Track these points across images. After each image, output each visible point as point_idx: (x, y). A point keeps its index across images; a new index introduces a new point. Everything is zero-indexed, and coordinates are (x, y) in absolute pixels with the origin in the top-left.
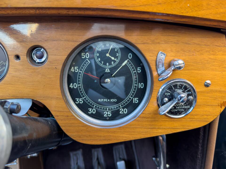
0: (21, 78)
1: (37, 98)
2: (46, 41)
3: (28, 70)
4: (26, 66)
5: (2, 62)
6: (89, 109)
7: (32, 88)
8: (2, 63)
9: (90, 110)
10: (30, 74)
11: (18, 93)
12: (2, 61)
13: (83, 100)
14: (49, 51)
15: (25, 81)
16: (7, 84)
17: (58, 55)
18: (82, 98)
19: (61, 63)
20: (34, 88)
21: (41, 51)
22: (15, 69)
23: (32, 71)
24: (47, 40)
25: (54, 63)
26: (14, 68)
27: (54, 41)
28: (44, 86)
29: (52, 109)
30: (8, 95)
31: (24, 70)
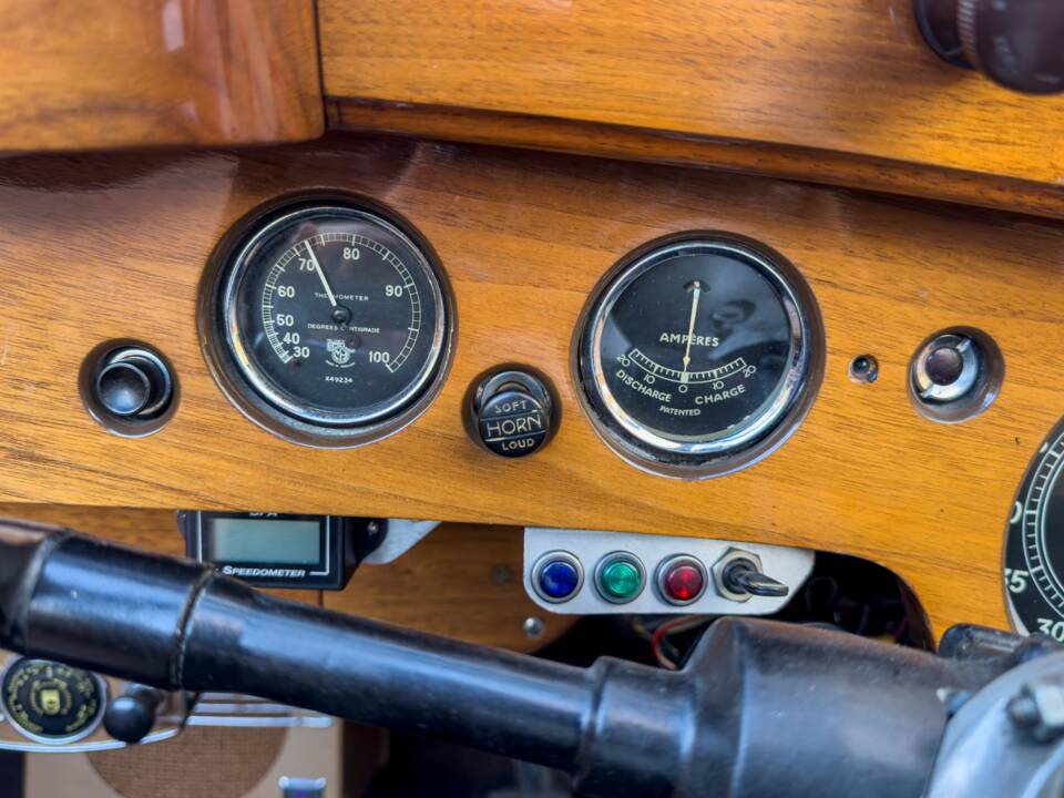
0: (853, 462)
1: (897, 559)
2: (1014, 314)
3: (894, 429)
4: (893, 412)
5: (740, 362)
6: (1040, 620)
7: (885, 510)
8: (736, 368)
9: (1042, 624)
10: (899, 452)
11: (818, 523)
12: (741, 359)
13: (1028, 579)
14: (1013, 360)
15: (867, 477)
16: (778, 479)
17: (1045, 387)
18: (1027, 570)
19: (1047, 422)
20: (892, 515)
21: (957, 351)
22: (838, 420)
23: (912, 437)
24: (1022, 312)
25: (1014, 416)
26: (832, 410)
27: (1052, 321)
28: (942, 511)
29: (939, 615)
30: (768, 527)
31: (879, 428)
